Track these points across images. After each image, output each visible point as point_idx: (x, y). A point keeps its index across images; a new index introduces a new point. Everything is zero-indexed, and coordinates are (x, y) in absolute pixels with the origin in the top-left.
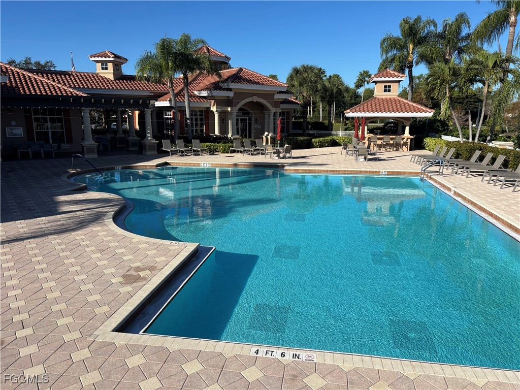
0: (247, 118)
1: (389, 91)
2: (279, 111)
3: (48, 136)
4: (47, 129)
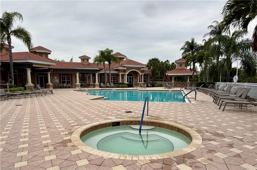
2: (143, 74)
3: (65, 82)
4: (65, 80)
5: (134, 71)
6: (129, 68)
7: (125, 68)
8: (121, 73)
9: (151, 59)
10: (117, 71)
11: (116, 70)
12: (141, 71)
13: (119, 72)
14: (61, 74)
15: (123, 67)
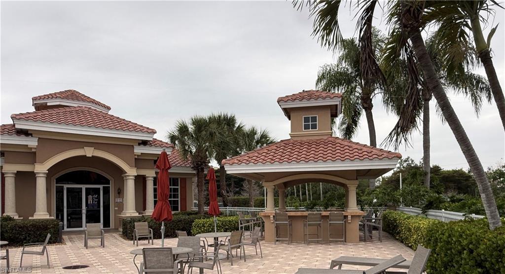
0: (101, 187)
1: (314, 127)
2: (150, 174)
5: (89, 155)
7: (32, 143)
8: (10, 169)
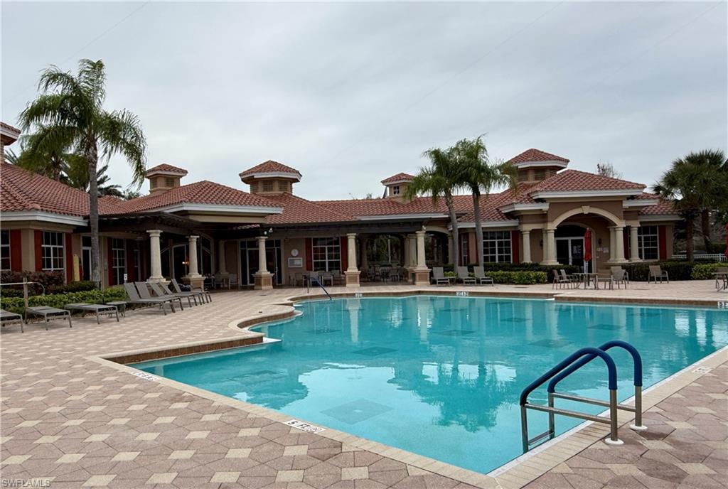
2: (635, 224)
3: (325, 266)
4: (325, 259)
5: (586, 213)
6: (559, 205)
7: (545, 207)
8: (527, 228)
9: (683, 159)
10: (515, 218)
11: (511, 216)
12: (624, 212)
13: (520, 223)
14: (310, 239)
15: (535, 204)
